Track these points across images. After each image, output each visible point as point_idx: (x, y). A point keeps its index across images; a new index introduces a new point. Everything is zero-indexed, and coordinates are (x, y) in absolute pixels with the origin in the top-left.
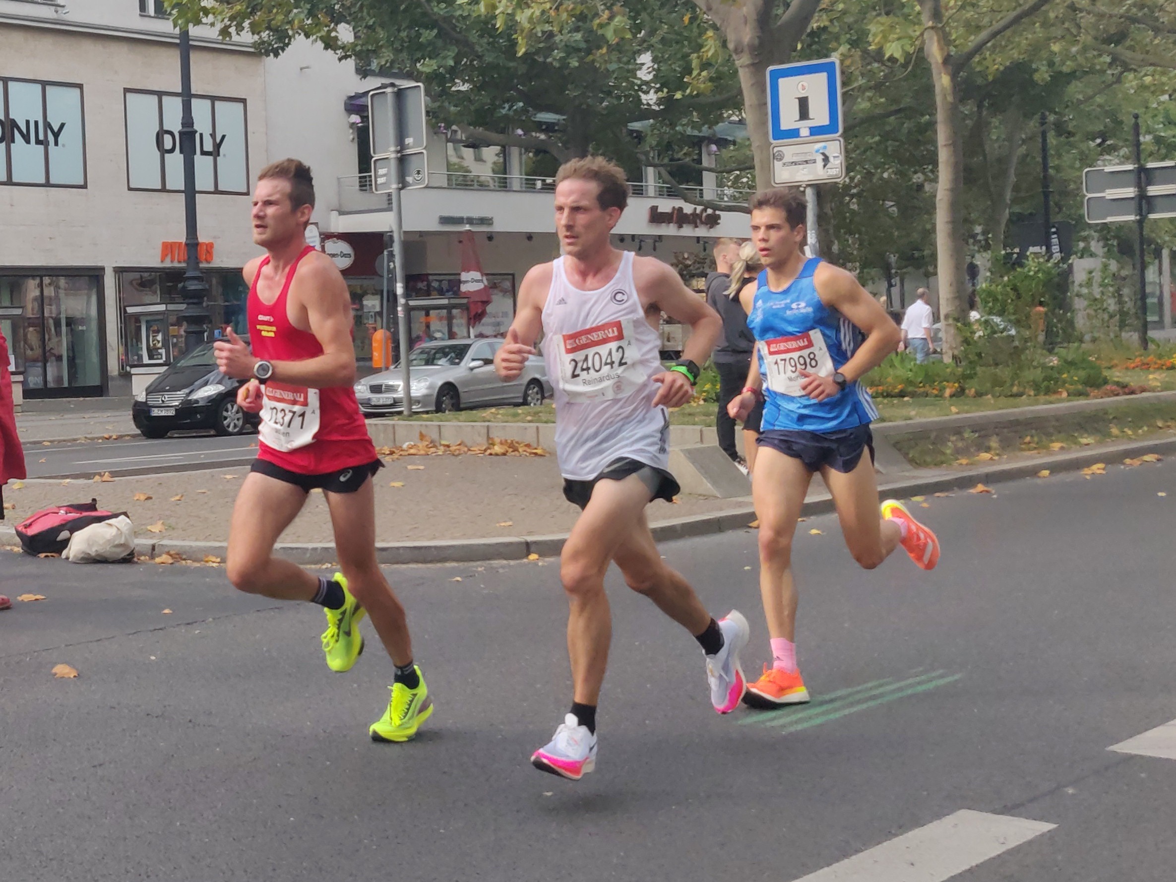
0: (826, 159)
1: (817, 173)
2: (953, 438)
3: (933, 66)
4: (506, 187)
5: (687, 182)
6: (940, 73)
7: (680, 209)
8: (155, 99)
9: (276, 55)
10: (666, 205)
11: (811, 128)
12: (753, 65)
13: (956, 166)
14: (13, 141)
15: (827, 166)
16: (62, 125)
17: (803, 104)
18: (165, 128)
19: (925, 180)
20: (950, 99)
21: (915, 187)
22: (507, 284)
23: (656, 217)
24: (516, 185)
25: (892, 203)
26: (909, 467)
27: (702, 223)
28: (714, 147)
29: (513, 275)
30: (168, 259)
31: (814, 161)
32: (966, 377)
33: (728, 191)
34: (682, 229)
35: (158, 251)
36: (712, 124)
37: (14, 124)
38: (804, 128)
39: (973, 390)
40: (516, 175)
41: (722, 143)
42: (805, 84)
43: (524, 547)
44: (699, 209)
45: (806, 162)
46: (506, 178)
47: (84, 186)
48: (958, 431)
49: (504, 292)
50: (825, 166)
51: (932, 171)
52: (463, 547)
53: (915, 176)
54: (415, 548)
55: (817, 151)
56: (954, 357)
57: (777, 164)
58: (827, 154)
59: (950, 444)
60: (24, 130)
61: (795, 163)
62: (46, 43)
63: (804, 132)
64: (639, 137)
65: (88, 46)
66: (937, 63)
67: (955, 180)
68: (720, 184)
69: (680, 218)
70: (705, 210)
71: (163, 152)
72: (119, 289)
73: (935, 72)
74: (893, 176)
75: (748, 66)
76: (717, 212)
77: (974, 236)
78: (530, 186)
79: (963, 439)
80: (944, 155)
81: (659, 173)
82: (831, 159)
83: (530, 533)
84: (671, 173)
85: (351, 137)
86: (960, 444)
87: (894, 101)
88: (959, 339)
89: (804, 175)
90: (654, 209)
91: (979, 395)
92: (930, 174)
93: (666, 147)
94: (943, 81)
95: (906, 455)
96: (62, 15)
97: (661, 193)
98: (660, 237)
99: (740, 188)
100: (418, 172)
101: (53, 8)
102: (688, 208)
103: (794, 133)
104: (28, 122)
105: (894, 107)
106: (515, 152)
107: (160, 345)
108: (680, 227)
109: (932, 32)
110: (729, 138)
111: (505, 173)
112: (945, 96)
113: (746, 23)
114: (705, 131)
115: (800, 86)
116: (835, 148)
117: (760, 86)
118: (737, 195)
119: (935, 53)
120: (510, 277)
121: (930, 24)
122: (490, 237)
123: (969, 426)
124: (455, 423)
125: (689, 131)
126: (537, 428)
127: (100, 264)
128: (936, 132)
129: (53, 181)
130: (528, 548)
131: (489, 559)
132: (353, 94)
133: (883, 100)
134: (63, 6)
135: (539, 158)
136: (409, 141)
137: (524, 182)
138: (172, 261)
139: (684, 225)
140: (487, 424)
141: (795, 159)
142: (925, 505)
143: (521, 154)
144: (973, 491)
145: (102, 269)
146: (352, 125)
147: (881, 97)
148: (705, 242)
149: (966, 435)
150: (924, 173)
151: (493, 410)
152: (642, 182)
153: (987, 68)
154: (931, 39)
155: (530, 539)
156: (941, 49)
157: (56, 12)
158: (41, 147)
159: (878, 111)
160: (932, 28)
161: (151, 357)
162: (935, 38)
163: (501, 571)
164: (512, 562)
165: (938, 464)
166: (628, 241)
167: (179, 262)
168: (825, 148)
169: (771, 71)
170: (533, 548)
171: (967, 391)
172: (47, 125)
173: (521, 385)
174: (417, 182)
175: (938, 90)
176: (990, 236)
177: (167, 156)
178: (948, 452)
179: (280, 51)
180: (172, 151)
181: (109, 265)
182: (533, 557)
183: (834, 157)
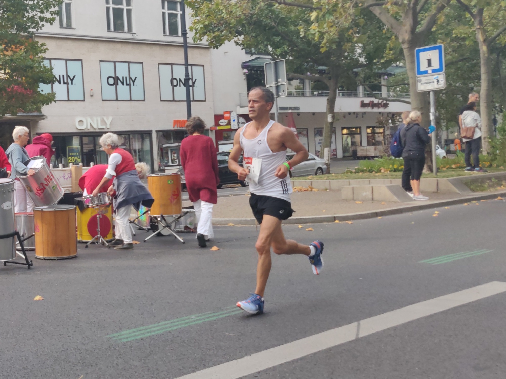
0: (438, 81)
1: (435, 86)
2: (488, 181)
3: (480, 43)
4: (304, 95)
5: (375, 91)
6: (482, 45)
7: (373, 102)
8: (170, 66)
9: (217, 48)
10: (367, 100)
11: (432, 70)
12: (409, 47)
13: (488, 81)
14: (118, 84)
15: (439, 84)
16: (136, 78)
17: (429, 61)
18: (174, 77)
19: (474, 86)
20: (486, 55)
21: (470, 89)
22: (305, 132)
23: (363, 105)
24: (308, 94)
25: (460, 96)
26: (470, 191)
27: (381, 106)
28: (386, 77)
29: (307, 129)
30: (176, 126)
31: (433, 82)
32: (492, 160)
33: (391, 94)
34: (373, 109)
35: (172, 124)
36: (385, 68)
37: (118, 78)
38: (430, 70)
39: (495, 165)
40: (308, 90)
41: (389, 75)
42: (430, 54)
43: (333, 218)
44: (380, 101)
45: (430, 82)
46: (304, 92)
47: (144, 100)
48: (489, 179)
49: (304, 135)
50: (438, 83)
51: (477, 82)
52: (313, 218)
53: (470, 85)
54: (296, 219)
55: (435, 78)
56: (488, 153)
57: (419, 84)
58: (439, 79)
59: (487, 184)
60: (122, 80)
61: (426, 83)
62: (129, 48)
63: (430, 72)
64: (357, 74)
65: (145, 48)
66: (481, 41)
67: (488, 86)
68: (388, 91)
69: (373, 105)
70: (382, 101)
71: (173, 86)
72: (158, 138)
73: (480, 45)
74: (461, 85)
75: (407, 48)
76: (388, 102)
77: (495, 107)
78: (313, 95)
79: (492, 182)
80: (484, 77)
81: (364, 87)
82: (440, 81)
83: (335, 214)
84: (370, 88)
85: (244, 78)
86: (490, 183)
87: (462, 55)
88: (490, 147)
89: (429, 87)
90: (362, 102)
91: (498, 166)
92: (476, 84)
93: (367, 78)
94: (483, 49)
95: (469, 187)
96: (135, 37)
97: (366, 95)
98: (365, 113)
99: (396, 92)
100: (283, 91)
101: (131, 34)
102: (376, 101)
103: (426, 72)
104: (123, 77)
105: (461, 58)
106: (307, 82)
107: (176, 158)
108: (373, 108)
109: (479, 30)
110: (393, 73)
111: (304, 90)
112: (484, 54)
113: (406, 32)
114: (383, 71)
115: (428, 55)
116: (442, 77)
117: (412, 55)
118: (395, 95)
119: (480, 37)
120: (306, 130)
121: (478, 27)
122: (298, 114)
123: (494, 177)
124: (299, 181)
125: (377, 71)
126: (330, 181)
127: (150, 129)
128: (480, 67)
129: (132, 99)
130: (335, 218)
131: (322, 222)
132: (244, 62)
133: (456, 55)
134: (135, 34)
135: (316, 83)
136: (280, 80)
137: (311, 93)
138: (177, 127)
139: (375, 108)
140: (311, 181)
141: (426, 82)
142: (477, 204)
143: (309, 83)
144: (496, 199)
145: (151, 131)
146: (244, 73)
147: (456, 54)
148: (383, 114)
149: (493, 180)
150: (474, 83)
151: (311, 176)
152: (357, 91)
153: (502, 41)
154: (478, 32)
155: (335, 215)
156: (483, 36)
157: (133, 36)
158: (128, 87)
159: (454, 60)
160: (479, 28)
161: (172, 163)
162: (480, 32)
163: (327, 226)
164: (330, 223)
165: (482, 190)
166: (352, 114)
167: (180, 127)
168: (438, 77)
169: (417, 50)
170: (336, 219)
171: (493, 165)
172: (130, 78)
173: (315, 169)
174: (283, 95)
175: (481, 52)
176: (503, 107)
177: (175, 88)
178: (486, 186)
179: (219, 47)
180: (176, 86)
181: (154, 129)
182: (337, 221)
183: (442, 80)
